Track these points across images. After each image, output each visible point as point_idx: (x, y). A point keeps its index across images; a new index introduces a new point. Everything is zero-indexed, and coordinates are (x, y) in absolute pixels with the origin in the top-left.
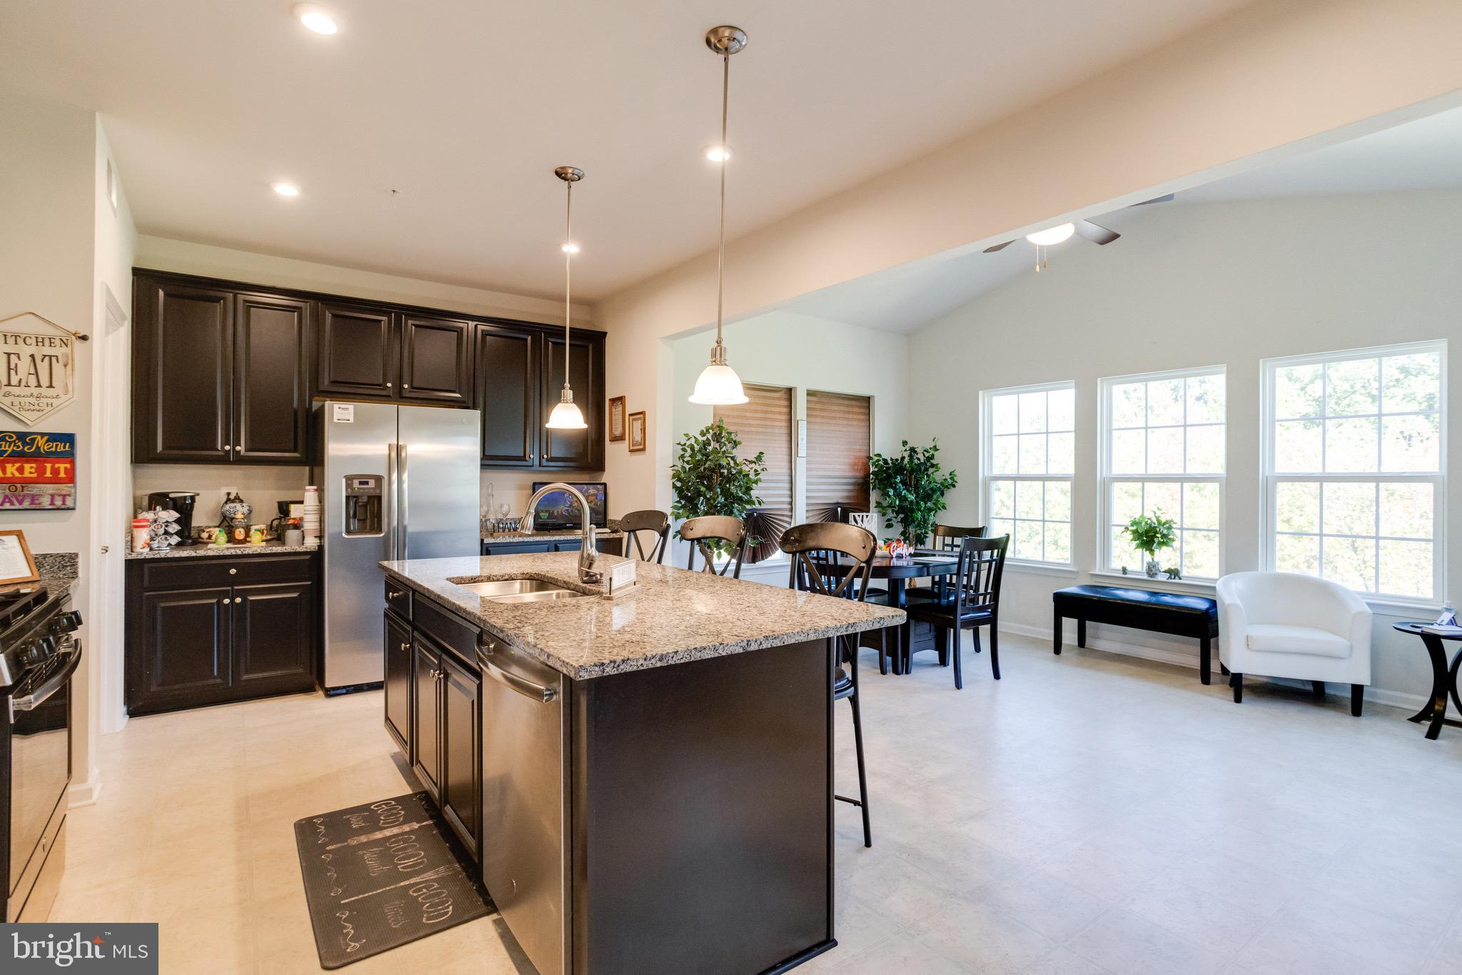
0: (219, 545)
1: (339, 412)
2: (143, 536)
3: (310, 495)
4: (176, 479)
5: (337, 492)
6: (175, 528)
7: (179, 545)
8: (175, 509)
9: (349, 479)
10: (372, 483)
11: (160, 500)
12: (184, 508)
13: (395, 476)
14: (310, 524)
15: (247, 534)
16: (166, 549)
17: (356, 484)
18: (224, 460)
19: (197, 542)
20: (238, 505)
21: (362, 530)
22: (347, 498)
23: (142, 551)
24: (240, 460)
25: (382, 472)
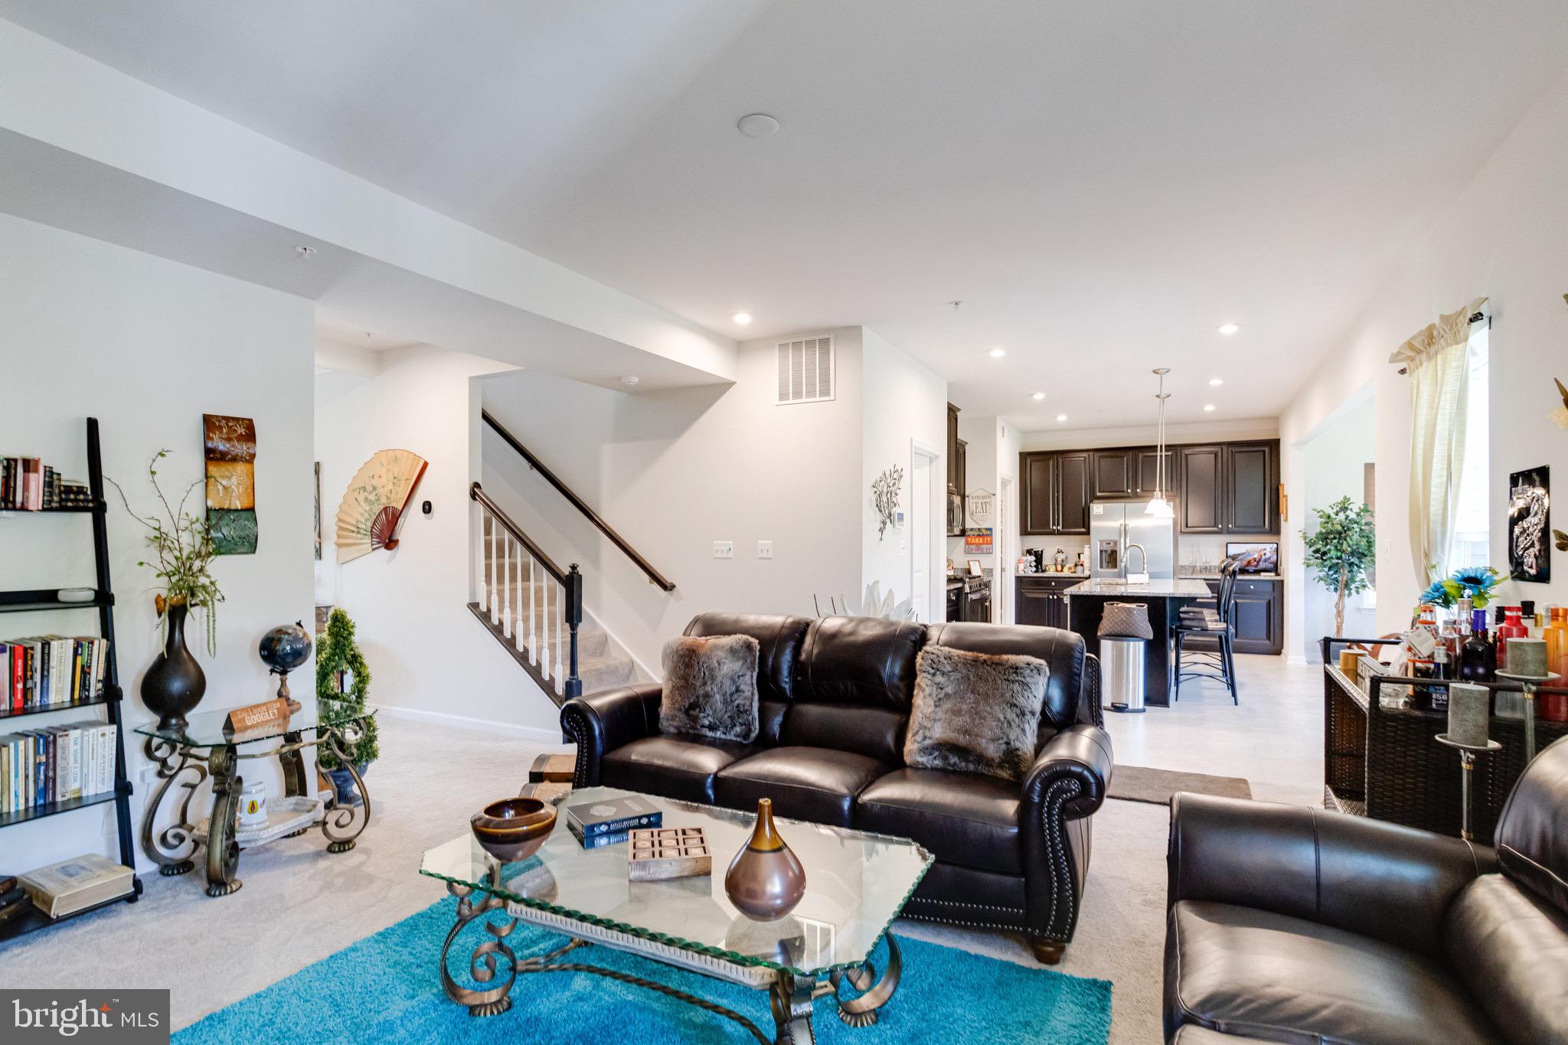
0: (1051, 573)
1: (1097, 508)
2: (1021, 566)
3: (1087, 550)
4: (1037, 542)
5: (1097, 547)
6: (1034, 564)
7: (1036, 572)
8: (1036, 556)
9: (1101, 542)
10: (1112, 544)
11: (1029, 552)
12: (1039, 557)
13: (1122, 540)
14: (1087, 565)
15: (1062, 568)
16: (1030, 572)
17: (1104, 544)
18: (1052, 533)
19: (1043, 571)
20: (1061, 554)
21: (1108, 567)
22: (1101, 551)
23: (1022, 574)
24: (1059, 533)
25: (1115, 538)
